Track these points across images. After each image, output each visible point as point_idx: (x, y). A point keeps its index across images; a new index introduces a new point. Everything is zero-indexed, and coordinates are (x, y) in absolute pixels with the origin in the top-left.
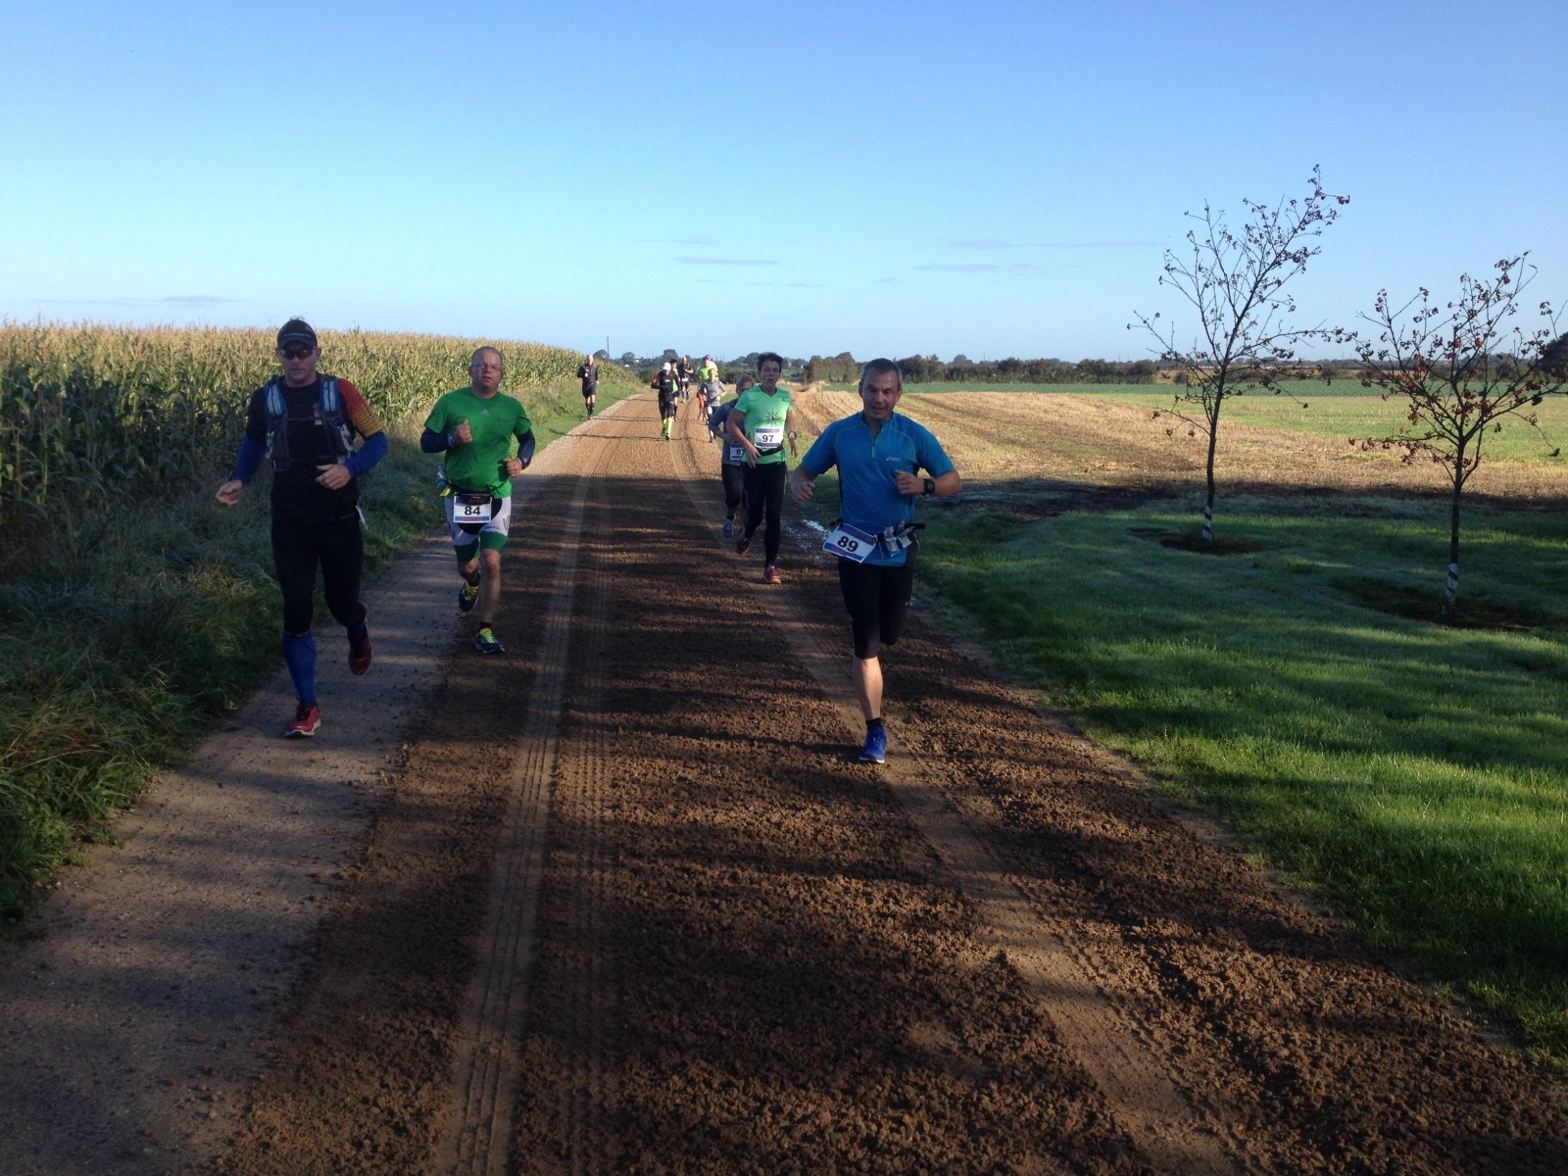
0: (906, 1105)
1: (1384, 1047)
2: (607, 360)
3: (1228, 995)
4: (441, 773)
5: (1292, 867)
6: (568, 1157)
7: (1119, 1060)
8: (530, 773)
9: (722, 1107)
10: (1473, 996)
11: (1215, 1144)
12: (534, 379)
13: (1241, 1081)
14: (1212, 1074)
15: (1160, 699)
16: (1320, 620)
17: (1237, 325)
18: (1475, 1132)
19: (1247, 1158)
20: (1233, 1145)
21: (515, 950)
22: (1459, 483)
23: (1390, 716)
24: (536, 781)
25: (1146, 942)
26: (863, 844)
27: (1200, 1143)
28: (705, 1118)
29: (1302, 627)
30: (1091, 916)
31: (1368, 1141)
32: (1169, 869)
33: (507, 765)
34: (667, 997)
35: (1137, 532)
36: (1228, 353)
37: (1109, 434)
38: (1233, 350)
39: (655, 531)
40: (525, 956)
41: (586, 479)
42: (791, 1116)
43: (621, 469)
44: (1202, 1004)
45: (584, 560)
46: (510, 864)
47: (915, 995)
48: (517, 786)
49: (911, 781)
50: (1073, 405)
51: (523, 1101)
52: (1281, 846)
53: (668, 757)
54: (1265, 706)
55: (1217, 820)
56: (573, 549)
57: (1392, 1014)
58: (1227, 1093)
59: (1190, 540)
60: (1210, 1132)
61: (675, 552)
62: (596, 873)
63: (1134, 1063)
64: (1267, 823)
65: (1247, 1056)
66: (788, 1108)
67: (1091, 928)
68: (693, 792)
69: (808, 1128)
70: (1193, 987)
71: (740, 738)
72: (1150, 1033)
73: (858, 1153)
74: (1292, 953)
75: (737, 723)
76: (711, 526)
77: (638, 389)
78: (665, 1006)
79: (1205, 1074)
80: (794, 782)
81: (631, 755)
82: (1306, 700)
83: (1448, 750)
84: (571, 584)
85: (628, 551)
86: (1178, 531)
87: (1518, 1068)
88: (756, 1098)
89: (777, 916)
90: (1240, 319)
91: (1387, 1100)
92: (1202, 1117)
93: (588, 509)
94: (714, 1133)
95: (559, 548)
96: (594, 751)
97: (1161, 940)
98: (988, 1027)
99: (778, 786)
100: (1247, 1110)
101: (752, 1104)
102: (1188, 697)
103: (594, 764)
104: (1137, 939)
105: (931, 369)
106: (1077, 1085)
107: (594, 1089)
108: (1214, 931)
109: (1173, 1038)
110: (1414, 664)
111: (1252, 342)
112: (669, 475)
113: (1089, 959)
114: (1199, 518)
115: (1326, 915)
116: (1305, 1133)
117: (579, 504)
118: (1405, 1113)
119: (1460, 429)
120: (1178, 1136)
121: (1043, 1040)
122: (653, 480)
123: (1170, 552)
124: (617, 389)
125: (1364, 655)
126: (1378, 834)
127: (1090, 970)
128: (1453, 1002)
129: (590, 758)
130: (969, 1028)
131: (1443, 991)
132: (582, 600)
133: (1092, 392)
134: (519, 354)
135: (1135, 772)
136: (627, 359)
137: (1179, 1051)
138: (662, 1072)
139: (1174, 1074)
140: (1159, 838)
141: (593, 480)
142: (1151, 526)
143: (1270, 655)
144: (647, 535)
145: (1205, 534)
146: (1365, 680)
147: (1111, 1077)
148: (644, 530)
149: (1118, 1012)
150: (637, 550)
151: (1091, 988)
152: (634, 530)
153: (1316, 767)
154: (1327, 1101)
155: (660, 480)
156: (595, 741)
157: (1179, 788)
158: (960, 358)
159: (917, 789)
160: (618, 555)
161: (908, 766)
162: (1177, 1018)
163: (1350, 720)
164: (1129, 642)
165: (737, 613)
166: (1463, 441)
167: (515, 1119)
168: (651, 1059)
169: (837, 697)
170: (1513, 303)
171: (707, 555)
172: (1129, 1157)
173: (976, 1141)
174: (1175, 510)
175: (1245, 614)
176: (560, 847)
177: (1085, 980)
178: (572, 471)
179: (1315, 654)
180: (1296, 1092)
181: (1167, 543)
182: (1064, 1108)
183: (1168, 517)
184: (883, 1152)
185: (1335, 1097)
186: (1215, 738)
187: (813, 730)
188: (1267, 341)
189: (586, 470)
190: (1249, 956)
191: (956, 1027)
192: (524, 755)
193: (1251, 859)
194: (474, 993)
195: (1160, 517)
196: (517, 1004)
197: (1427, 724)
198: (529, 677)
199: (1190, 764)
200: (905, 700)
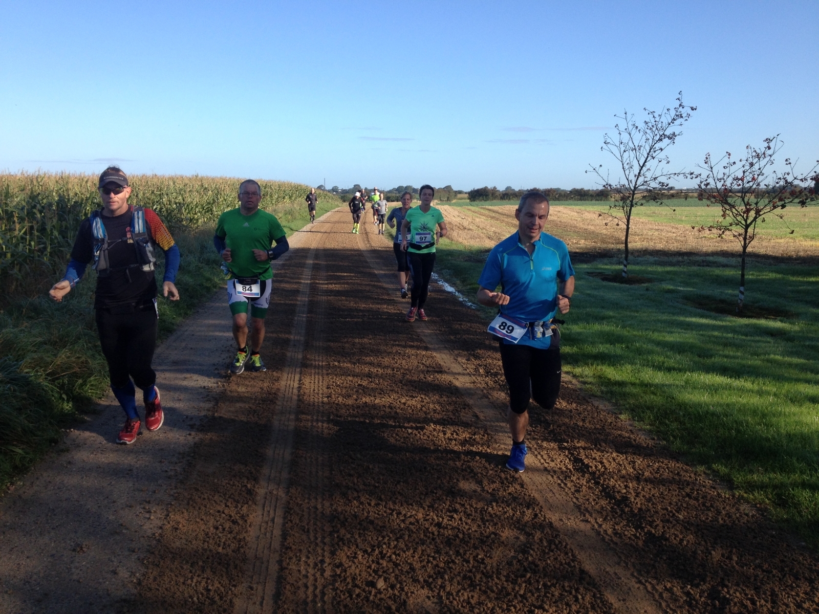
0: (456, 511)
1: (670, 490)
2: (324, 190)
3: (603, 470)
4: (247, 382)
5: (641, 419)
6: (308, 531)
7: (551, 494)
8: (288, 383)
9: (375, 513)
10: (714, 471)
11: (589, 526)
12: (287, 199)
13: (603, 502)
14: (591, 500)
15: (589, 349)
16: (674, 314)
17: (640, 170)
18: (704, 521)
19: (602, 530)
20: (596, 526)
21: (283, 454)
22: (745, 247)
23: (699, 356)
24: (291, 386)
25: (569, 450)
26: (443, 411)
27: (582, 526)
28: (368, 517)
29: (665, 317)
30: (546, 439)
31: (655, 524)
32: (584, 421)
33: (278, 379)
34: (352, 472)
35: (589, 274)
36: (636, 184)
37: (582, 226)
38: (638, 183)
39: (348, 274)
40: (288, 457)
41: (314, 250)
42: (405, 515)
43: (331, 244)
44: (590, 473)
45: (313, 288)
46: (280, 420)
47: (462, 470)
48: (283, 388)
49: (468, 385)
50: (565, 212)
51: (288, 510)
52: (637, 411)
53: (353, 376)
54: (639, 352)
55: (609, 401)
56: (307, 283)
57: (676, 477)
58: (597, 507)
59: (617, 278)
60: (587, 521)
61: (358, 284)
62: (320, 424)
63: (557, 496)
64: (632, 401)
65: (607, 492)
66: (404, 512)
67: (545, 444)
68: (365, 390)
69: (412, 520)
70: (588, 466)
71: (387, 367)
72: (566, 484)
73: (434, 529)
74: (634, 454)
75: (386, 361)
76: (376, 272)
77: (340, 205)
78: (350, 475)
79: (588, 500)
80: (412, 386)
81: (336, 375)
82: (658, 349)
83: (724, 371)
84: (307, 299)
85: (335, 284)
86: (611, 273)
87: (728, 498)
88: (390, 509)
89: (402, 440)
90: (642, 168)
91: (667, 509)
92: (584, 516)
93: (314, 264)
94: (372, 522)
95: (301, 283)
96: (318, 374)
97: (575, 448)
98: (494, 482)
99: (405, 387)
100: (604, 513)
101: (388, 511)
102: (603, 348)
103: (319, 379)
104: (565, 448)
105: (493, 194)
106: (531, 503)
107: (319, 506)
108: (600, 445)
109: (575, 486)
110: (716, 333)
111: (648, 179)
112: (356, 248)
113: (542, 456)
114: (622, 267)
115: (653, 439)
116: (628, 521)
117: (310, 262)
118: (674, 514)
119: (746, 221)
120: (573, 522)
121: (518, 487)
122: (347, 250)
123: (605, 283)
124: (330, 205)
125: (692, 330)
126: (683, 406)
127: (542, 461)
128: (705, 473)
129: (317, 376)
130: (485, 482)
131: (701, 469)
132: (312, 307)
133: (574, 205)
134: (279, 187)
135: (574, 381)
136: (335, 190)
137: (578, 491)
138: (349, 500)
139: (574, 500)
140: (580, 409)
141: (317, 250)
142: (598, 271)
143: (646, 330)
144: (344, 276)
145: (624, 274)
146: (691, 341)
147: (546, 500)
148: (343, 274)
149: (552, 477)
150: (339, 283)
151: (542, 467)
152: (338, 274)
153: (659, 378)
154: (640, 509)
155: (351, 250)
156: (319, 369)
157: (594, 388)
158: (508, 188)
159: (470, 389)
160: (330, 286)
161: (467, 379)
162: (579, 479)
163: (678, 357)
164: (578, 324)
165: (388, 312)
166: (747, 226)
167: (285, 518)
168: (344, 495)
169: (435, 350)
170: (772, 159)
171: (374, 286)
172: (550, 530)
173: (484, 524)
174: (611, 263)
175: (637, 312)
176: (303, 413)
177: (539, 464)
178: (306, 246)
179: (668, 329)
180: (626, 506)
181: (603, 279)
182: (524, 512)
183: (608, 267)
184: (444, 528)
185: (644, 507)
186: (613, 366)
187: (423, 364)
188: (655, 179)
189: (314, 245)
190: (614, 455)
191: (480, 483)
192: (285, 375)
193: (622, 417)
194: (266, 471)
195: (602, 267)
196: (285, 475)
197: (716, 360)
198: (287, 342)
199: (600, 377)
200: (467, 350)
